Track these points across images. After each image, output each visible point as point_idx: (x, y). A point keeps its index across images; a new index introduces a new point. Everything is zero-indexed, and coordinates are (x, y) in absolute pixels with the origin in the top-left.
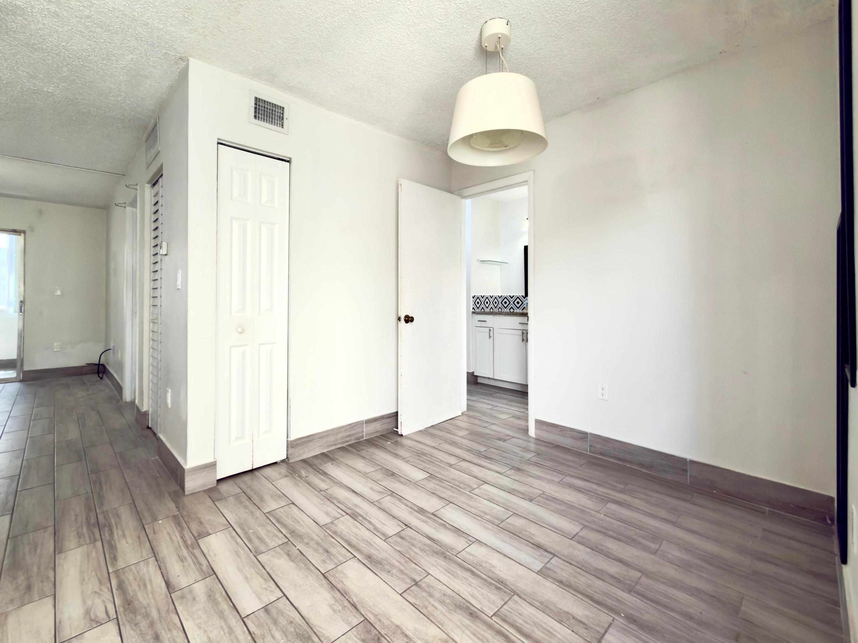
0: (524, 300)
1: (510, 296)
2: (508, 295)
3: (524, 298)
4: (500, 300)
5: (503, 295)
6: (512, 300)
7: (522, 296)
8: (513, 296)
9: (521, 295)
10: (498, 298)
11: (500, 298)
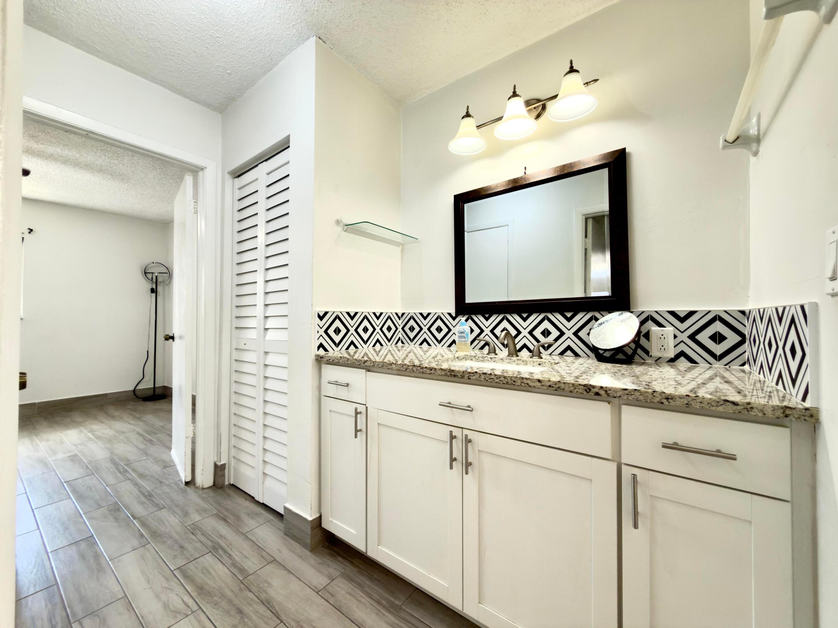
0: (454, 323)
1: (421, 314)
2: (418, 311)
3: (454, 319)
4: (400, 323)
5: (406, 311)
6: (425, 323)
7: (450, 314)
8: (429, 314)
9: (446, 311)
10: (395, 318)
11: (399, 318)
